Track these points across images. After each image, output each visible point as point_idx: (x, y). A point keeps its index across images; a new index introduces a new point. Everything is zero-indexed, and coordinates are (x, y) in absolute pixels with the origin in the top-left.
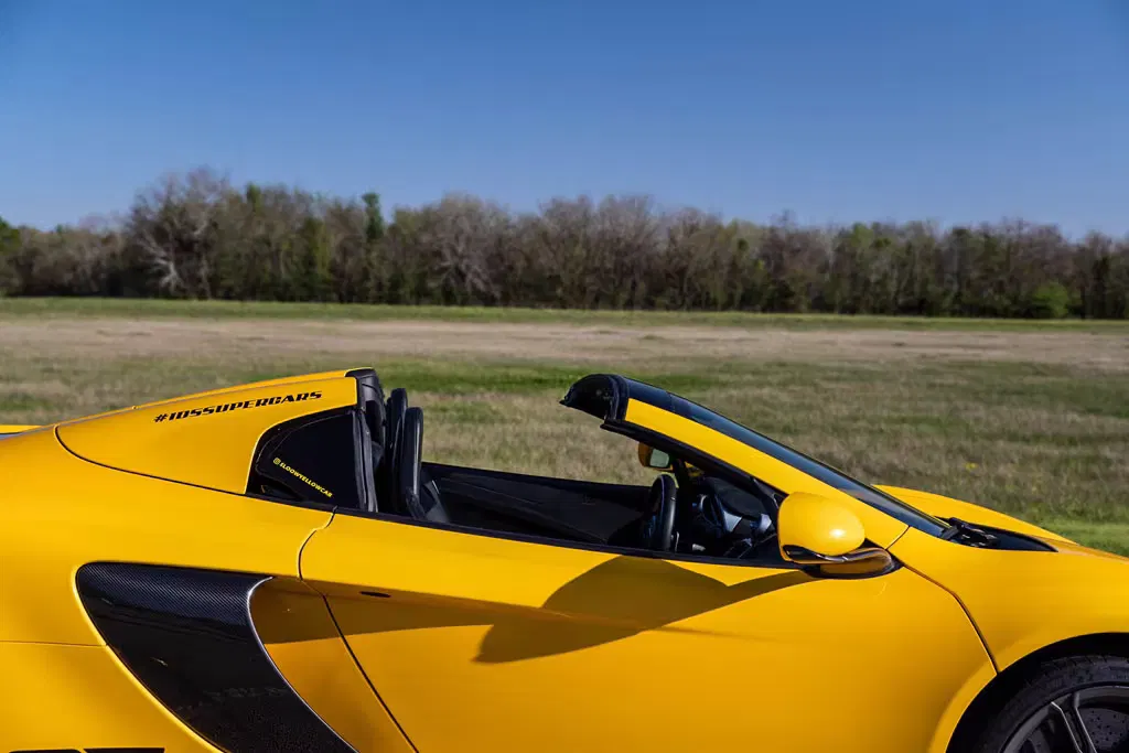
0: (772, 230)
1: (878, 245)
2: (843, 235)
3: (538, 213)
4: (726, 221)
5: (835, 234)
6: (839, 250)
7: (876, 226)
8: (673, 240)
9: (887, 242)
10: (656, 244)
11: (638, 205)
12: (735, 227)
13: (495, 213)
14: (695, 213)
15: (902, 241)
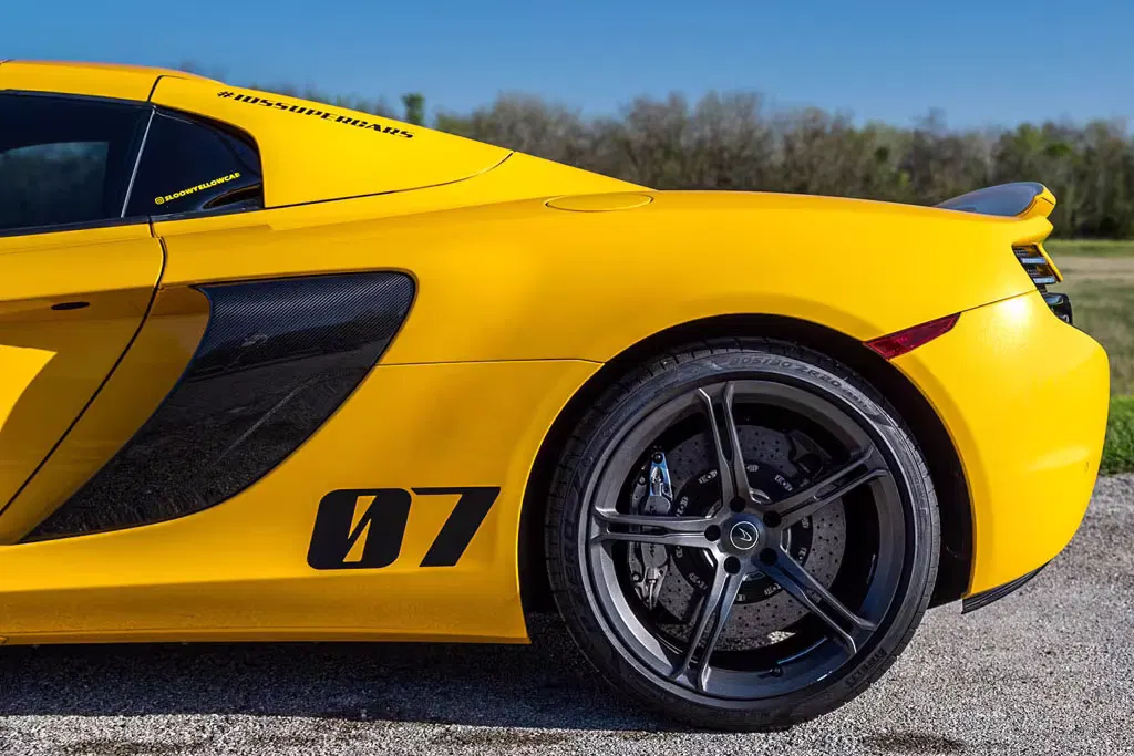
0: (918, 135)
1: (1053, 151)
2: (1006, 138)
3: (620, 118)
4: (859, 124)
5: (997, 139)
6: (1001, 158)
7: (1049, 127)
8: (790, 149)
9: (1064, 148)
10: (770, 153)
11: (745, 105)
12: (870, 132)
13: (563, 118)
14: (817, 115)
15: (1080, 147)
